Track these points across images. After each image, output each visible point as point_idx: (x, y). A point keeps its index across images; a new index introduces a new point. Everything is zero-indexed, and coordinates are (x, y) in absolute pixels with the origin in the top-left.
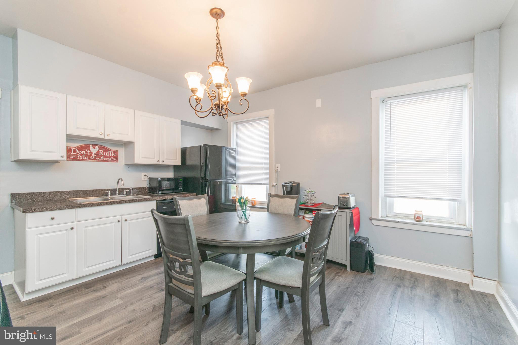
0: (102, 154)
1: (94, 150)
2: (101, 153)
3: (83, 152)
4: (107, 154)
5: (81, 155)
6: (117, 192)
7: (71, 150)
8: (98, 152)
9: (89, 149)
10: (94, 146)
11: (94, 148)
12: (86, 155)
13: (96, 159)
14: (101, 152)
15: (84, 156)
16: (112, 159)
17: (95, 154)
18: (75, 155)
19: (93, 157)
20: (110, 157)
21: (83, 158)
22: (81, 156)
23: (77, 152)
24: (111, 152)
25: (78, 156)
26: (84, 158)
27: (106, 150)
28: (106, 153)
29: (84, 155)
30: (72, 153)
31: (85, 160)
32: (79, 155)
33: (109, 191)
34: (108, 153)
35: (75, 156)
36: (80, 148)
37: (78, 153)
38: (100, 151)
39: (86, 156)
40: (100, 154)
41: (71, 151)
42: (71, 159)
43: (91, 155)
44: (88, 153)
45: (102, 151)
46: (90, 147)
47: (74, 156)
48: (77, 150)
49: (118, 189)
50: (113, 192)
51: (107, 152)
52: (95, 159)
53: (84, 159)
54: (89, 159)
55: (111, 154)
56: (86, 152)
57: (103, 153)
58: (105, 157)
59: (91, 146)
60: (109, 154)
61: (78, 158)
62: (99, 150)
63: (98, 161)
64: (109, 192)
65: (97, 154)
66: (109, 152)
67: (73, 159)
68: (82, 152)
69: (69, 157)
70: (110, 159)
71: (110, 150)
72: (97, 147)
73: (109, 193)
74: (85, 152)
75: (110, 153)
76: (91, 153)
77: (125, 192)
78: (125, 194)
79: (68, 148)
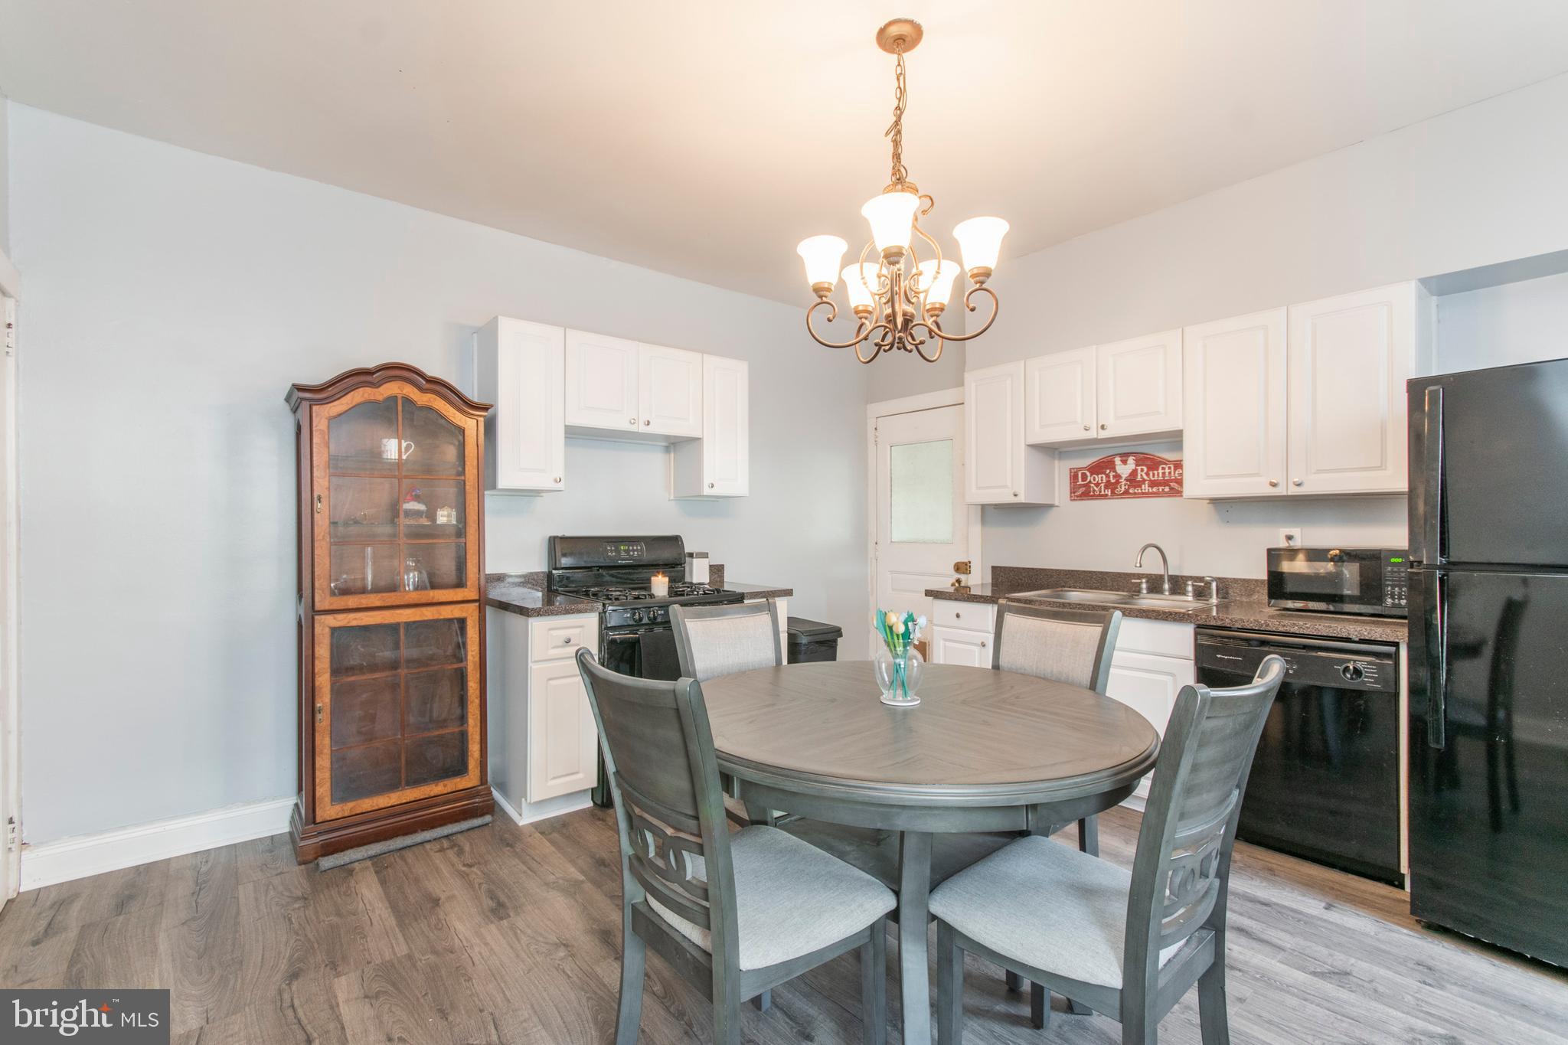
0: (1145, 477)
1: (1124, 470)
2: (1141, 475)
3: (1100, 476)
4: (1159, 474)
5: (1097, 485)
6: (1166, 586)
7: (1078, 475)
8: (1134, 473)
9: (1113, 469)
10: (1124, 458)
11: (1124, 462)
12: (1108, 485)
13: (1131, 491)
14: (1142, 470)
15: (1103, 488)
16: (1172, 489)
17: (1127, 480)
18: (1084, 486)
19: (1123, 487)
20: (1165, 483)
21: (1100, 492)
22: (1097, 487)
23: (1088, 480)
24: (1170, 468)
25: (1090, 486)
26: (1103, 493)
27: (1153, 464)
28: (1156, 472)
29: (1102, 485)
30: (1080, 482)
31: (1105, 497)
32: (1092, 485)
33: (1144, 580)
34: (1160, 471)
35: (1084, 489)
36: (1096, 469)
37: (1090, 482)
38: (1139, 468)
39: (1106, 487)
40: (1139, 478)
41: (1078, 479)
42: (1077, 496)
43: (1118, 482)
44: (1111, 479)
45: (1145, 469)
46: (1114, 462)
47: (1082, 490)
48: (1088, 474)
51: (1158, 470)
52: (1126, 492)
53: (1102, 495)
54: (1113, 492)
55: (1170, 473)
56: (1108, 476)
57: (1147, 474)
58: (1153, 484)
59: (1118, 460)
60: (1164, 473)
61: (1092, 493)
62: (1136, 465)
63: (1136, 496)
65: (1132, 479)
66: (1163, 469)
67: (1080, 496)
68: (1098, 478)
69: (1074, 493)
70: (1167, 489)
71: (1165, 462)
72: (1131, 461)
73: (1144, 586)
74: (1104, 476)
75: (1167, 471)
76: (1118, 476)
77: (1190, 588)
78: (1190, 594)
79: (1072, 471)
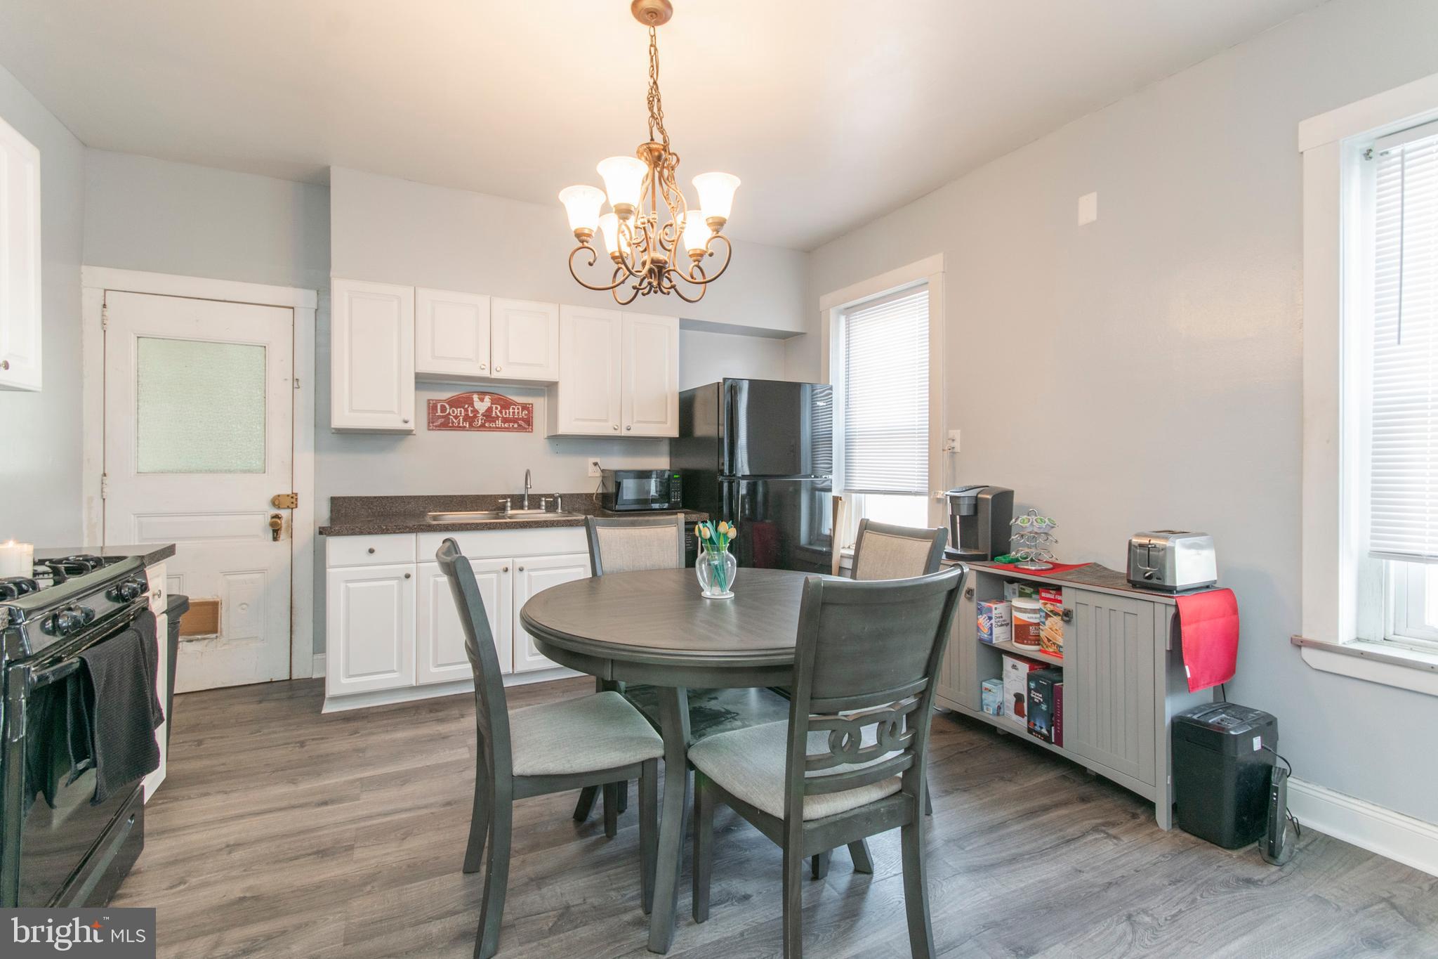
0: (499, 414)
1: (481, 406)
2: (496, 412)
3: (459, 410)
4: (509, 413)
5: (456, 417)
6: (526, 503)
7: (437, 406)
8: (490, 410)
9: (472, 404)
10: (482, 397)
11: (482, 400)
12: (466, 418)
13: (487, 425)
14: (497, 408)
15: (461, 420)
16: (519, 425)
17: (483, 415)
18: (443, 417)
19: (480, 421)
20: (515, 421)
21: (459, 423)
22: (456, 419)
23: (448, 412)
24: (518, 409)
25: (449, 418)
26: (461, 425)
27: (506, 404)
28: (507, 411)
29: (461, 417)
30: (439, 413)
31: (463, 428)
32: (451, 417)
33: (509, 500)
34: (511, 410)
35: (443, 420)
36: (454, 403)
37: (449, 414)
38: (494, 406)
39: (465, 420)
40: (494, 414)
41: (437, 410)
42: (436, 426)
43: (475, 416)
44: (470, 413)
45: (499, 408)
46: (472, 398)
47: (440, 421)
48: (447, 406)
49: (528, 495)
50: (518, 501)
51: (509, 409)
52: (483, 426)
53: (460, 427)
54: (471, 425)
55: (518, 413)
56: (466, 410)
57: (501, 412)
58: (505, 420)
59: (476, 397)
60: (514, 413)
61: (450, 425)
62: (492, 404)
63: (491, 429)
64: (507, 502)
65: (488, 415)
66: (514, 409)
67: (439, 426)
68: (457, 411)
69: (433, 423)
70: (516, 426)
71: (515, 404)
72: (487, 399)
73: (509, 504)
74: (463, 410)
75: (516, 411)
76: (475, 411)
77: (543, 503)
78: (543, 508)
79: (431, 402)
